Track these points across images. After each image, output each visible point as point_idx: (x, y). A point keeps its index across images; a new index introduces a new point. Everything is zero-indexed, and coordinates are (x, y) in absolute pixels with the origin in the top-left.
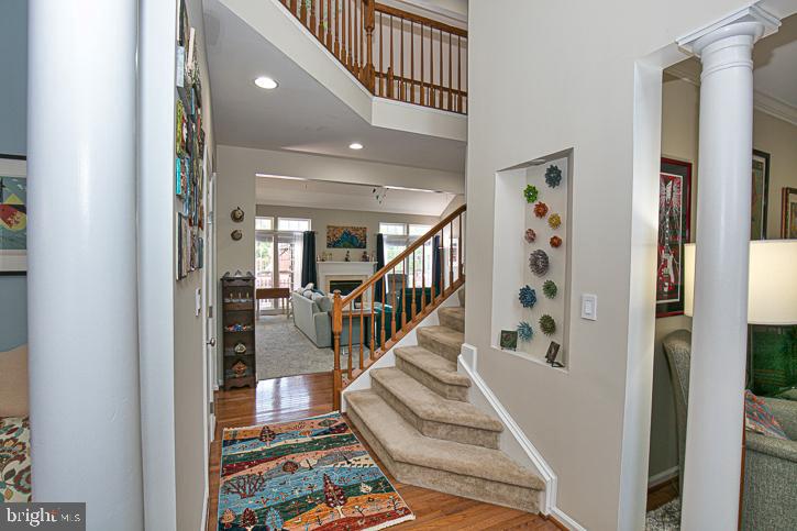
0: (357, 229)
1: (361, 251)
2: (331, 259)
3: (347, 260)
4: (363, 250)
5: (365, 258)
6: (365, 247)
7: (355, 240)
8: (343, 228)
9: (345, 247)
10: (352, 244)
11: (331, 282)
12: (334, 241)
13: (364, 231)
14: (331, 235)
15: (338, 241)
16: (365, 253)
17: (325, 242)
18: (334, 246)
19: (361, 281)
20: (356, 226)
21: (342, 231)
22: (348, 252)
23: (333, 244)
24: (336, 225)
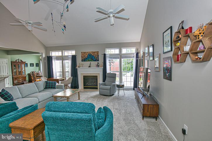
0: (94, 52)
1: (96, 63)
2: (82, 66)
3: (90, 66)
5: (98, 66)
6: (98, 61)
7: (93, 58)
8: (88, 52)
9: (89, 61)
10: (92, 59)
11: (84, 76)
12: (84, 59)
13: (97, 53)
14: (83, 56)
15: (86, 58)
16: (98, 63)
17: (81, 59)
18: (84, 61)
19: (97, 76)
20: (94, 51)
21: (88, 54)
22: (90, 63)
23: (84, 60)
24: (85, 52)
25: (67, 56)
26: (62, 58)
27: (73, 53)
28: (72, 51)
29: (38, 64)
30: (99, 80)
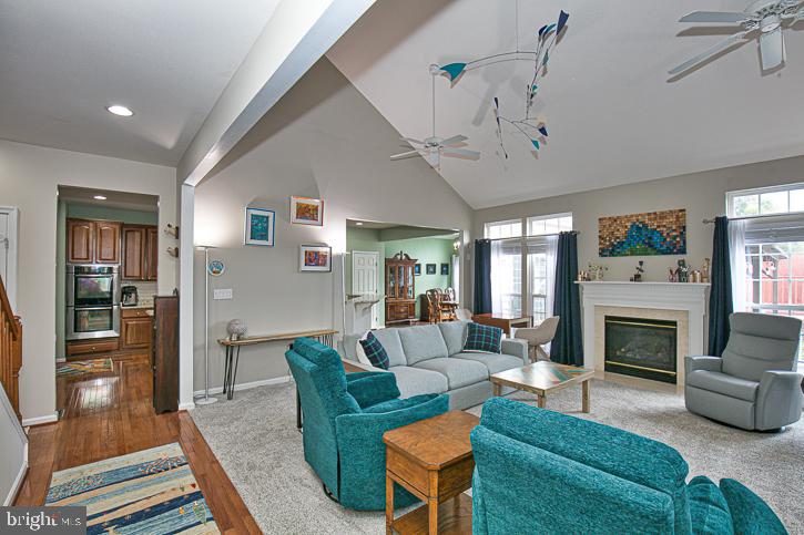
0: (663, 216)
1: (671, 261)
2: (602, 277)
3: (637, 278)
4: (680, 257)
5: (680, 275)
6: (683, 252)
7: (656, 239)
8: (628, 218)
9: (632, 254)
10: (651, 246)
11: (607, 318)
12: (612, 245)
13: (678, 217)
14: (605, 233)
15: (622, 243)
16: (682, 263)
17: (596, 247)
18: (612, 254)
19: (675, 323)
20: (658, 210)
21: (629, 224)
22: (641, 263)
23: (610, 250)
24: (614, 215)
25: (541, 239)
26: (523, 246)
27: (565, 224)
28: (561, 219)
29: (447, 265)
30: (687, 344)
